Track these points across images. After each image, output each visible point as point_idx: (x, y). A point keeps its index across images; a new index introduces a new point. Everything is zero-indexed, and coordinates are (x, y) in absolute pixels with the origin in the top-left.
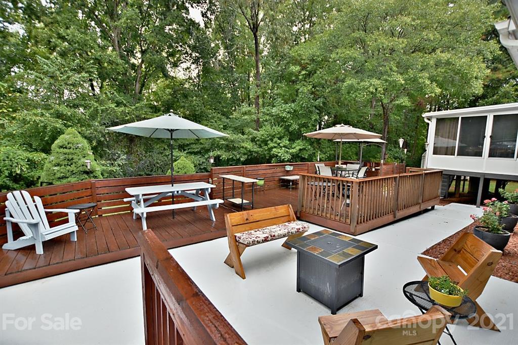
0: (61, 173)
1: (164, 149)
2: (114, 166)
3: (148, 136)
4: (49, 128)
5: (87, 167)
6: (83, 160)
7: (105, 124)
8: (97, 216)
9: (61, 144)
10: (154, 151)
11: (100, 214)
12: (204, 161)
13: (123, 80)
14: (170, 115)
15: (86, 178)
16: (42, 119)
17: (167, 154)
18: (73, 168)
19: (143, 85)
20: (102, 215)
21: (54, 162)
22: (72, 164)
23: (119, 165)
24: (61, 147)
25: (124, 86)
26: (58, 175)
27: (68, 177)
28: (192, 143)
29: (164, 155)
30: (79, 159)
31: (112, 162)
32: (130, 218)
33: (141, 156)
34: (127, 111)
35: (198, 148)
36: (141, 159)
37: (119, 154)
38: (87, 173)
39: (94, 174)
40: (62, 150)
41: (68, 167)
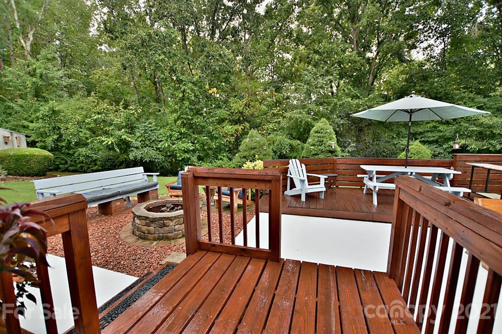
0: (315, 151)
1: (393, 137)
2: (345, 152)
3: (384, 121)
4: (303, 122)
5: (332, 147)
6: (330, 142)
7: (341, 116)
8: (335, 186)
9: (316, 130)
10: (382, 140)
11: (337, 185)
12: (442, 151)
13: (358, 76)
14: (411, 97)
15: (330, 156)
16: (300, 116)
17: (396, 143)
18: (322, 148)
19: (375, 77)
20: (338, 186)
21: (311, 143)
22: (322, 145)
23: (349, 151)
24: (316, 132)
25: (357, 82)
26: (313, 152)
27: (319, 155)
28: (428, 131)
29: (391, 144)
30: (327, 141)
31: (344, 149)
32: (360, 192)
33: (368, 144)
34: (361, 103)
35: (435, 137)
36: (368, 147)
37: (349, 142)
38: (331, 152)
39: (336, 153)
40: (317, 134)
41: (320, 147)
